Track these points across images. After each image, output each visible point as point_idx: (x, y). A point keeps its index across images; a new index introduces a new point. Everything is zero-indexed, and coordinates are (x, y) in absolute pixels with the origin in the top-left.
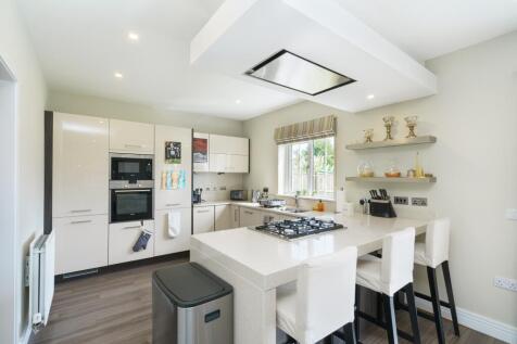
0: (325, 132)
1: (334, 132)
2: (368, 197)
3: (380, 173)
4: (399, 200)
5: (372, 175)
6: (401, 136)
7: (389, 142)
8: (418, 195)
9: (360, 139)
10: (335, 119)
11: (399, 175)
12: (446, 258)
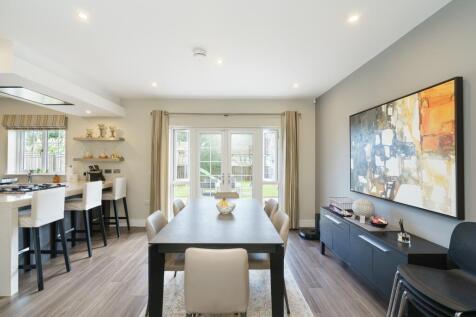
0: (57, 125)
1: (65, 127)
2: (88, 170)
3: (96, 156)
4: (108, 171)
5: (91, 157)
6: (108, 136)
7: (101, 138)
8: (117, 168)
9: (84, 135)
10: (66, 118)
11: (106, 157)
12: (124, 196)
